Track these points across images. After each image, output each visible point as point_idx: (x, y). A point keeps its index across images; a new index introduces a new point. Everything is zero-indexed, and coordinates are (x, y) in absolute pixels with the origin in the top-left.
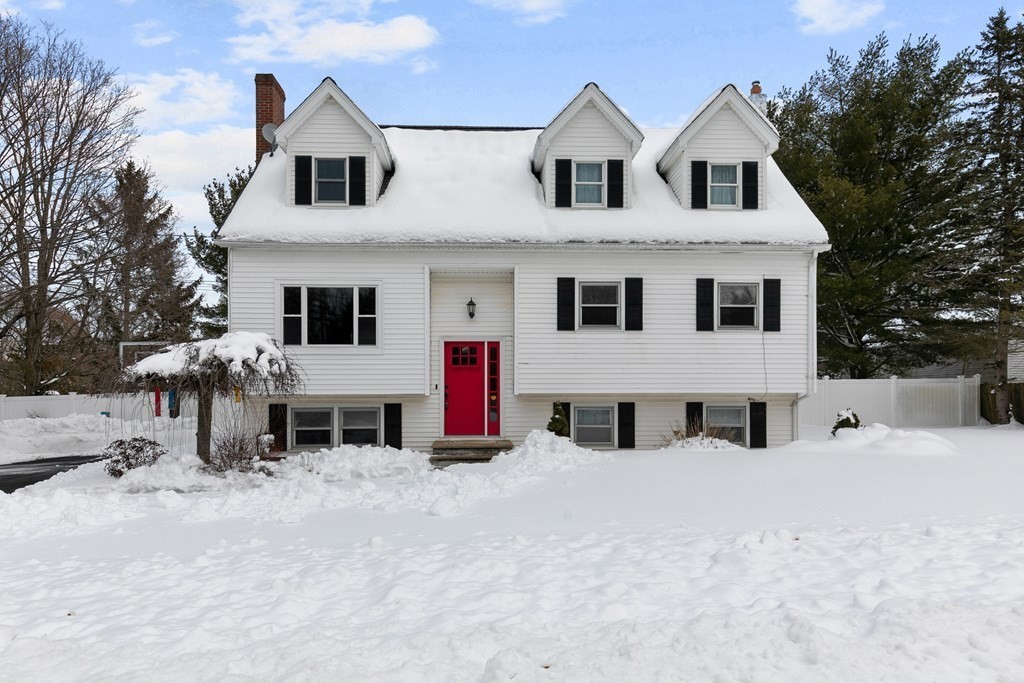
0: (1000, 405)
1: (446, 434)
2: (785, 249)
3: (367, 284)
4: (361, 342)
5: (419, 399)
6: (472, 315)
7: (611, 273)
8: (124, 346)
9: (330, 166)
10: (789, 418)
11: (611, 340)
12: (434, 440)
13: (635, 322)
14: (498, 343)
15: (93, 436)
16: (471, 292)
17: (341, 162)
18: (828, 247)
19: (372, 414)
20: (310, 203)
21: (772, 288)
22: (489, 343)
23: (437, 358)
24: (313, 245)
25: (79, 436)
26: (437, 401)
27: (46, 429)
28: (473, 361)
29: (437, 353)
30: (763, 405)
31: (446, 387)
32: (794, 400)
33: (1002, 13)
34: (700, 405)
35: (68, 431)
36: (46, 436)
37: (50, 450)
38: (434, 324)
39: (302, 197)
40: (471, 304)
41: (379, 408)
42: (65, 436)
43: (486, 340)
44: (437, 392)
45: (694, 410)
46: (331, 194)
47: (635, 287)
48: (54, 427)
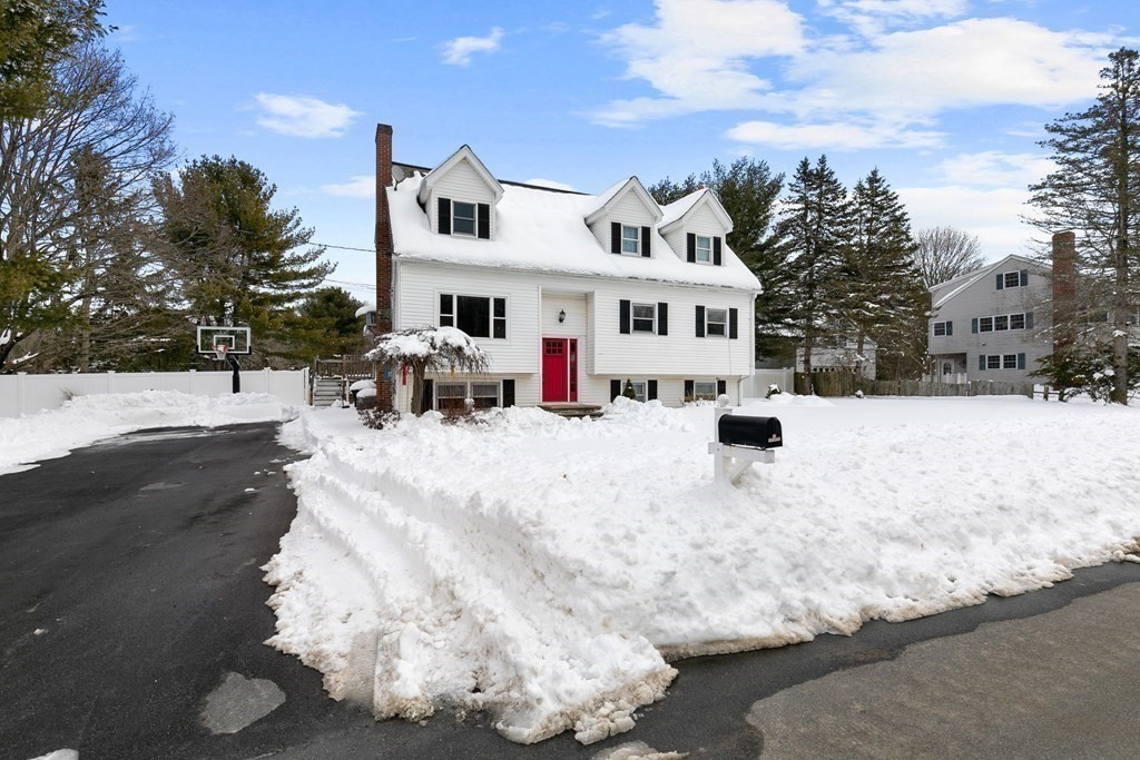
0: (807, 385)
1: (544, 399)
2: (741, 291)
3: (500, 296)
4: (495, 336)
5: (527, 376)
6: (561, 320)
7: (650, 299)
8: (202, 330)
9: (465, 209)
10: (736, 389)
11: (650, 340)
12: (536, 405)
13: (663, 331)
14: (577, 340)
15: (174, 410)
16: (561, 305)
17: (472, 206)
18: (762, 292)
19: (494, 387)
20: (449, 233)
21: (734, 312)
22: (571, 340)
24: (466, 266)
25: (161, 410)
27: (129, 404)
28: (560, 351)
30: (724, 382)
31: (543, 369)
32: (739, 379)
33: (806, 160)
34: (692, 382)
35: (149, 404)
36: (130, 410)
37: (136, 422)
39: (444, 228)
40: (563, 313)
41: (500, 383)
42: (148, 409)
43: (569, 338)
45: (689, 385)
46: (464, 228)
47: (663, 308)
48: (137, 401)
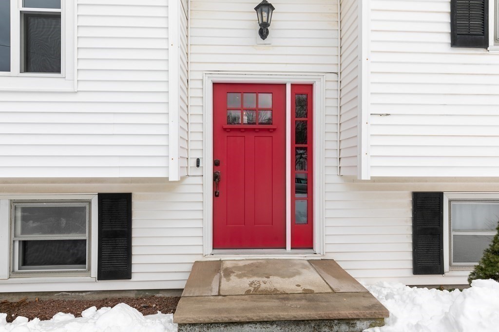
1: (215, 247)
6: (264, 31)
12: (193, 259)
14: (310, 86)
19: (76, 213)
22: (293, 86)
23: (199, 111)
26: (199, 189)
29: (199, 102)
31: (216, 164)
38: (193, 49)
41: (90, 202)
43: (289, 81)
44: (198, 172)
